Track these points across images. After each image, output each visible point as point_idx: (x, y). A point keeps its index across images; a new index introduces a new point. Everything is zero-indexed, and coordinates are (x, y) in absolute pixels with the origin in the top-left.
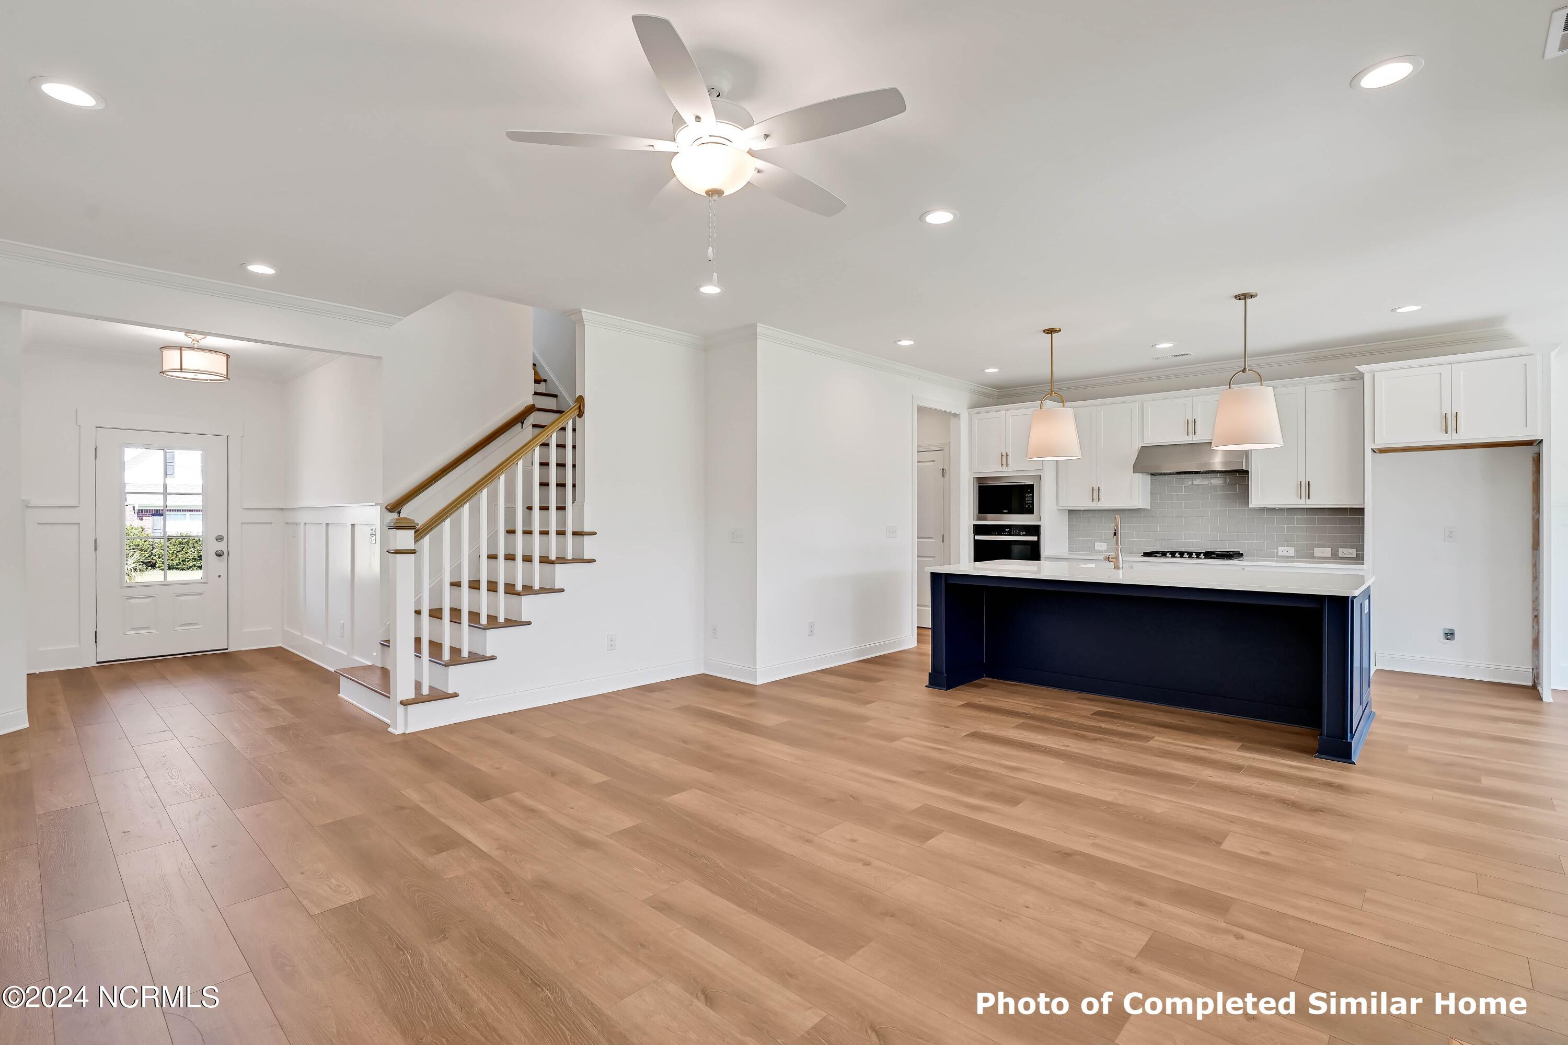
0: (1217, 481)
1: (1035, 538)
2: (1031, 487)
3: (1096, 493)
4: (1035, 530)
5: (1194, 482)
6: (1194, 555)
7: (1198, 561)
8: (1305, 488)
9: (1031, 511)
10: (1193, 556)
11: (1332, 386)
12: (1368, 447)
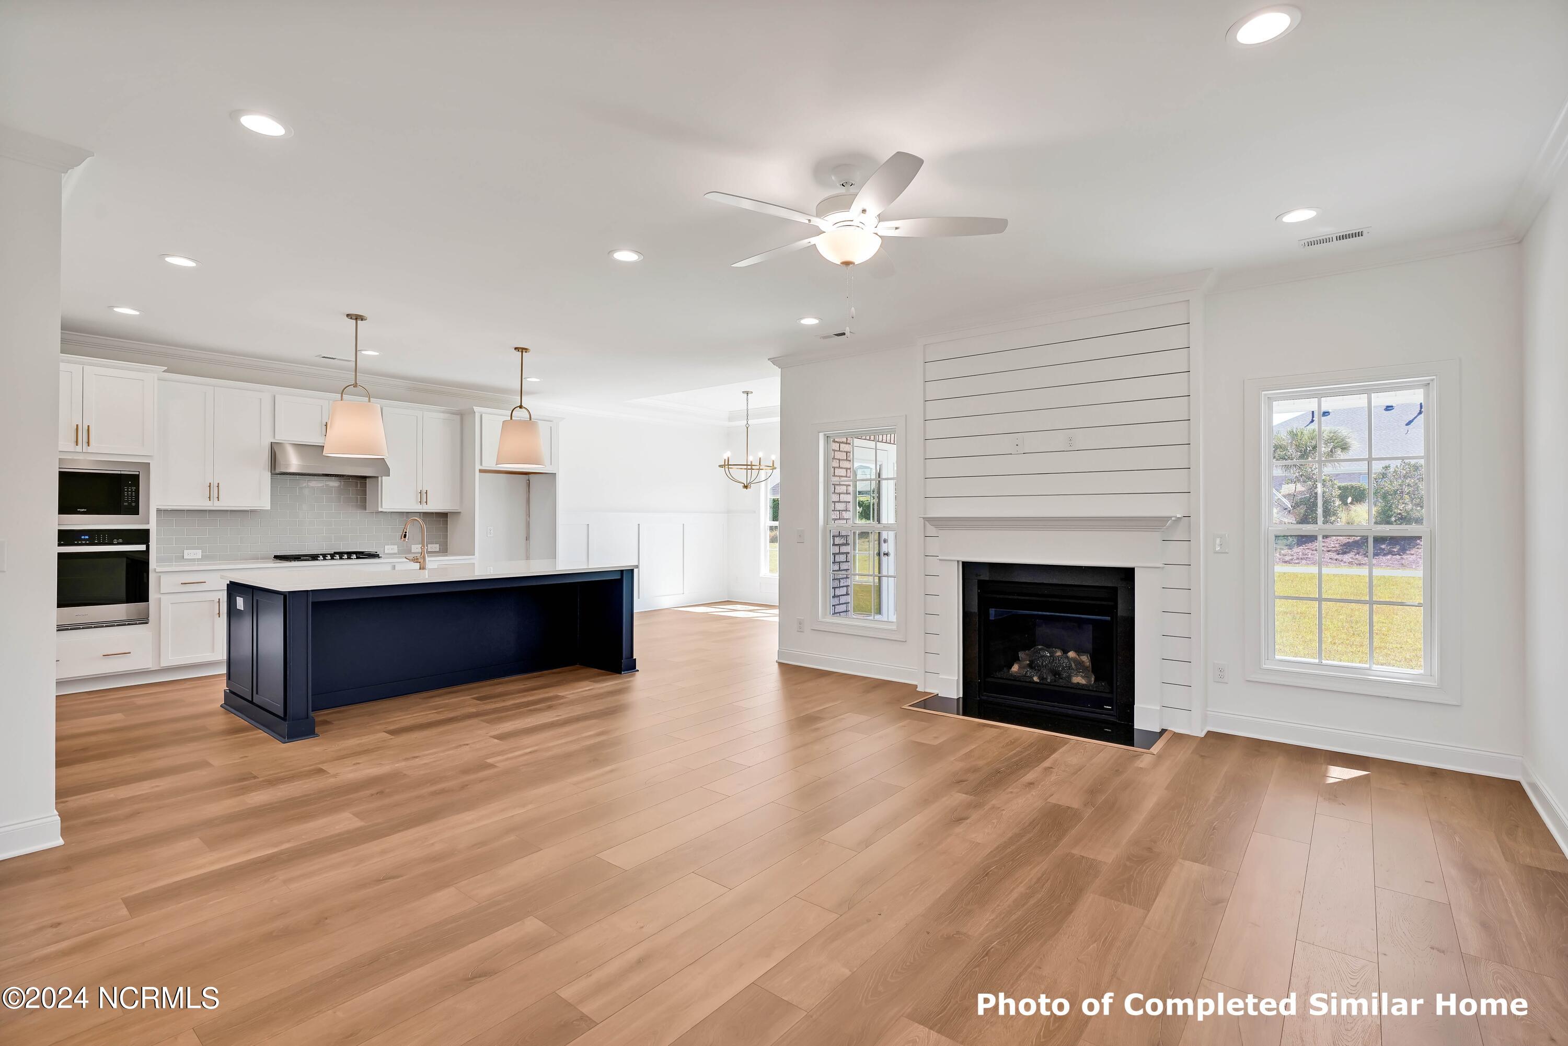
0: (334, 483)
1: (142, 547)
2: (134, 480)
3: (213, 490)
4: (142, 536)
5: (309, 484)
6: (329, 557)
7: (333, 562)
8: (423, 496)
9: (134, 510)
10: (343, 557)
11: (442, 416)
12: (478, 467)
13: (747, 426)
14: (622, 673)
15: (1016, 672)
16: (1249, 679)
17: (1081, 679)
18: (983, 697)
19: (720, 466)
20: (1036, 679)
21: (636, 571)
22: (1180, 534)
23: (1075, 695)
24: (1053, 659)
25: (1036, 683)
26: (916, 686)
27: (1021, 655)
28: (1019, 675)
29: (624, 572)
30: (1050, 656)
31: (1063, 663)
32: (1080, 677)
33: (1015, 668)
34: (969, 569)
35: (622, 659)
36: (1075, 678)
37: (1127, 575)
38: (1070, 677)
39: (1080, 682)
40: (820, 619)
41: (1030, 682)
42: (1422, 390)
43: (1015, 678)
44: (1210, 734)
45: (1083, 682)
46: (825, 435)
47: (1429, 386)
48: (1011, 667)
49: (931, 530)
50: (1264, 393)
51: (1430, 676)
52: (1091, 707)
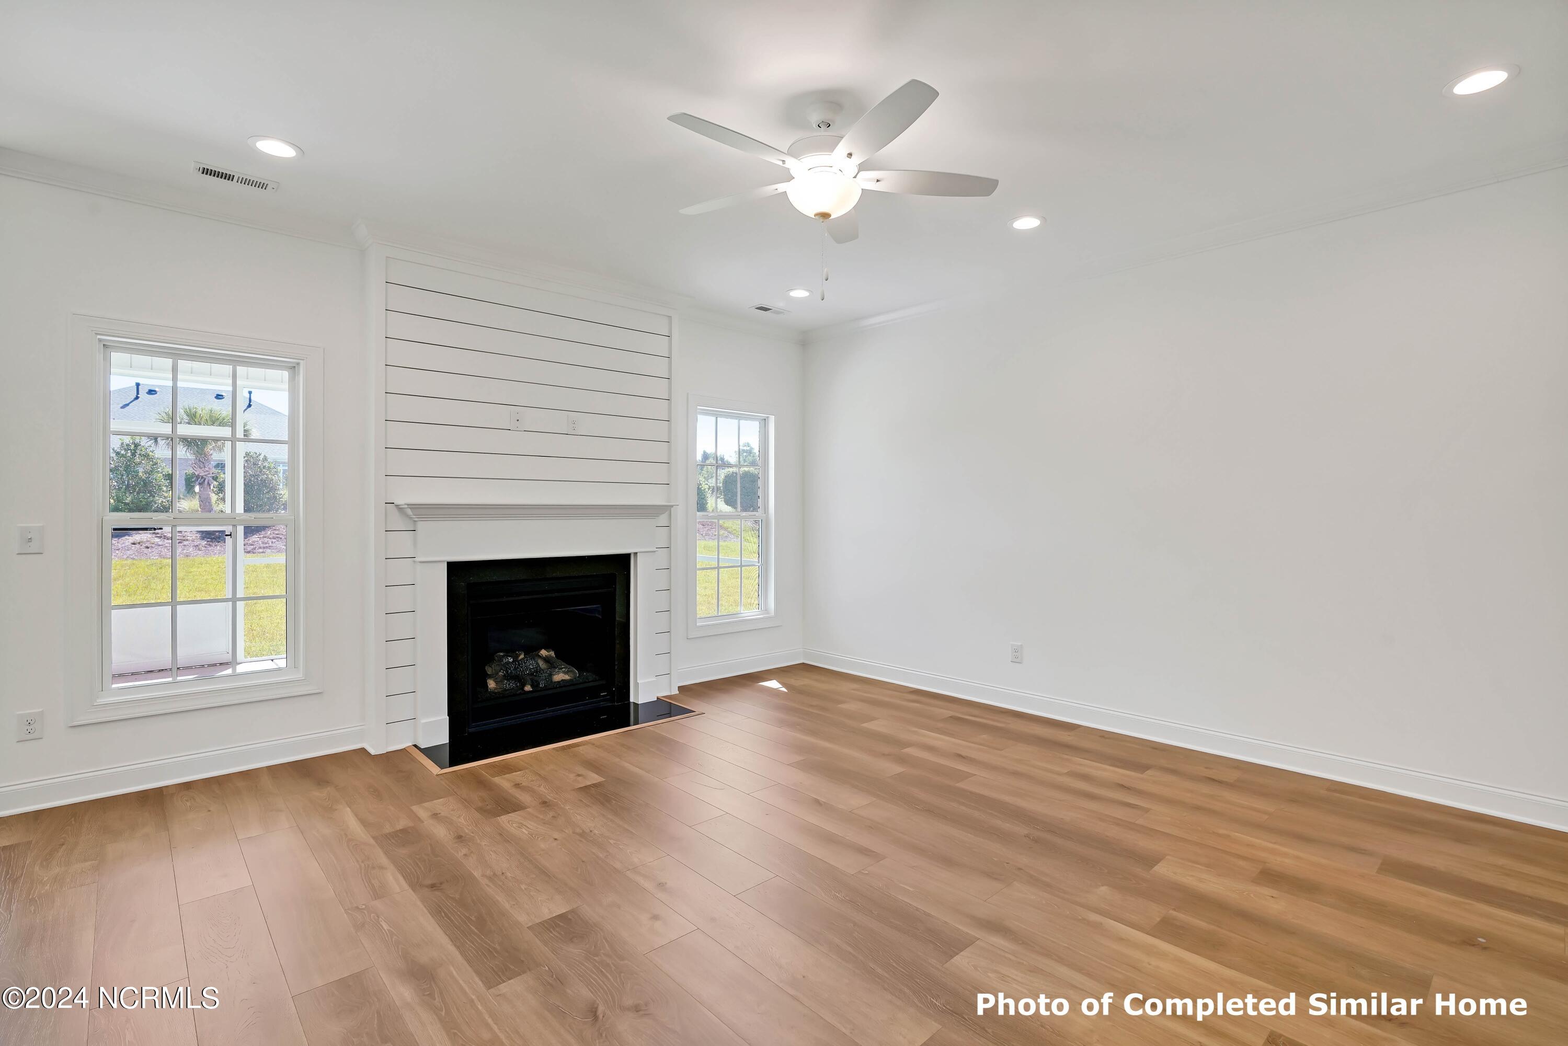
15: (496, 689)
17: (564, 675)
18: (471, 730)
20: (526, 688)
22: (663, 519)
23: (565, 693)
24: (519, 663)
25: (530, 692)
27: (489, 670)
28: (500, 690)
30: (516, 661)
31: (534, 665)
32: (562, 674)
33: (492, 684)
34: (454, 569)
36: (557, 676)
37: (624, 561)
38: (549, 677)
39: (563, 678)
43: (495, 695)
45: (567, 677)
47: (765, 421)
48: (486, 685)
49: (398, 522)
50: (698, 407)
51: (766, 610)
52: (588, 700)
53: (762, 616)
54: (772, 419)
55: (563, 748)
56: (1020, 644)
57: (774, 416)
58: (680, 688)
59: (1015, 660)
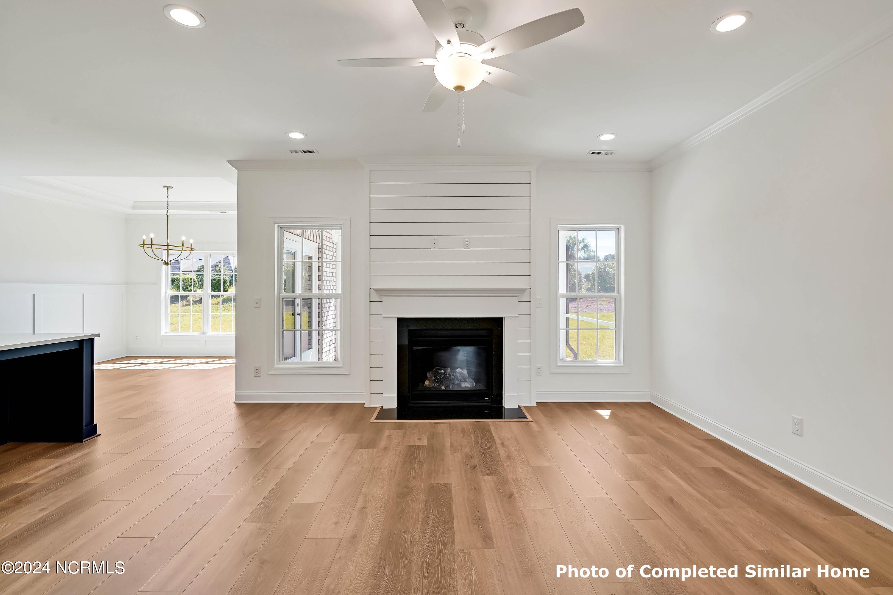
13: (168, 214)
14: (84, 440)
15: (428, 385)
16: (551, 372)
18: (411, 405)
19: (140, 246)
20: (443, 388)
21: (96, 339)
22: (525, 298)
24: (447, 374)
25: (444, 390)
26: (364, 404)
27: (428, 375)
28: (430, 387)
29: (84, 341)
30: (444, 373)
31: (452, 376)
32: (466, 383)
33: (427, 383)
34: (401, 321)
35: (83, 427)
36: (463, 384)
37: (498, 322)
38: (460, 384)
39: (467, 386)
40: (276, 365)
41: (439, 390)
42: (615, 231)
43: (427, 389)
44: (540, 405)
45: (469, 385)
46: (278, 226)
47: (618, 229)
48: (424, 383)
49: (375, 297)
50: (559, 225)
51: (619, 360)
52: (476, 400)
53: (613, 365)
54: (622, 227)
55: (435, 423)
56: (801, 418)
57: (623, 226)
58: (537, 403)
59: (796, 432)
